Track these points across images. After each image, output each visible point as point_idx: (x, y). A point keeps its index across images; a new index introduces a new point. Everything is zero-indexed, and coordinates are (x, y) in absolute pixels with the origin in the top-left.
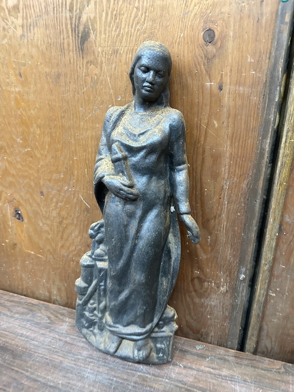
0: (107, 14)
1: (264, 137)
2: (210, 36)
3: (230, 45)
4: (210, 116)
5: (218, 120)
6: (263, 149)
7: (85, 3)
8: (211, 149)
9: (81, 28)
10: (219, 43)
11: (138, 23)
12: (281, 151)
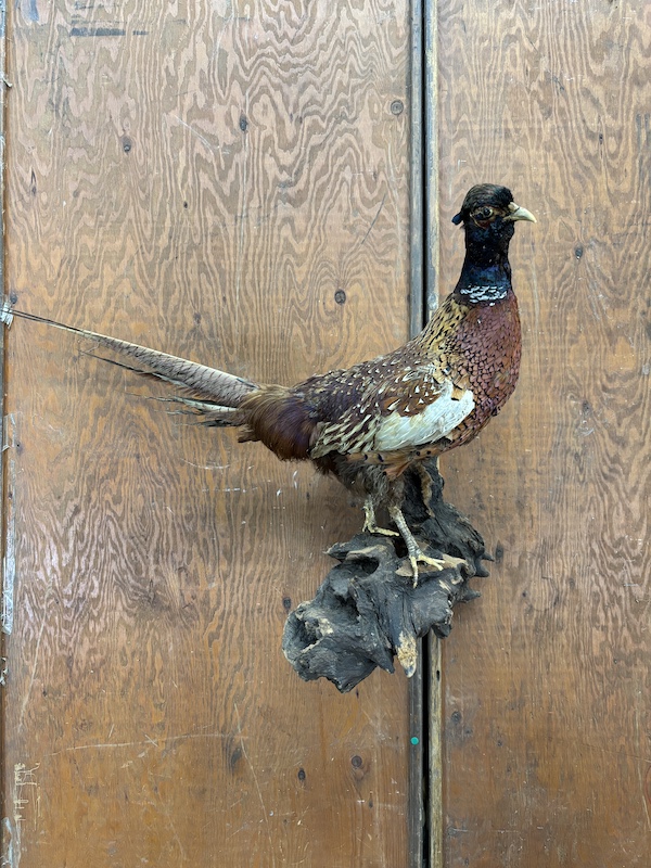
0: (261, 738)
1: (415, 851)
2: (357, 761)
3: (376, 769)
4: (364, 832)
5: (372, 834)
6: (415, 863)
7: (239, 727)
8: (368, 861)
9: (233, 749)
10: (366, 768)
11: (291, 748)
12: (432, 862)
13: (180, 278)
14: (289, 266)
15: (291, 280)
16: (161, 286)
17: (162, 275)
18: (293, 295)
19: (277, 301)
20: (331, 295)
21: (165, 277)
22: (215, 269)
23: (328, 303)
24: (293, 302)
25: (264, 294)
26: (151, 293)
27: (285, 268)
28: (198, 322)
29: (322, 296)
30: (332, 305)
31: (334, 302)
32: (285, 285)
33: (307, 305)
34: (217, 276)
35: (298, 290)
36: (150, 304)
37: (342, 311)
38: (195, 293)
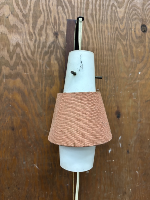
13: (45, 8)
14: (114, 8)
15: (115, 16)
16: (32, 12)
17: (32, 5)
18: (116, 25)
19: (107, 28)
20: (139, 26)
21: (34, 6)
22: (68, 4)
23: (137, 31)
24: (117, 29)
25: (99, 23)
26: (25, 16)
27: (112, 8)
28: (57, 37)
29: (133, 27)
30: (139, 32)
31: (141, 31)
32: (111, 18)
33: (125, 31)
34: (70, 9)
35: (119, 22)
36: (23, 23)
37: (145, 36)
38: (55, 18)
